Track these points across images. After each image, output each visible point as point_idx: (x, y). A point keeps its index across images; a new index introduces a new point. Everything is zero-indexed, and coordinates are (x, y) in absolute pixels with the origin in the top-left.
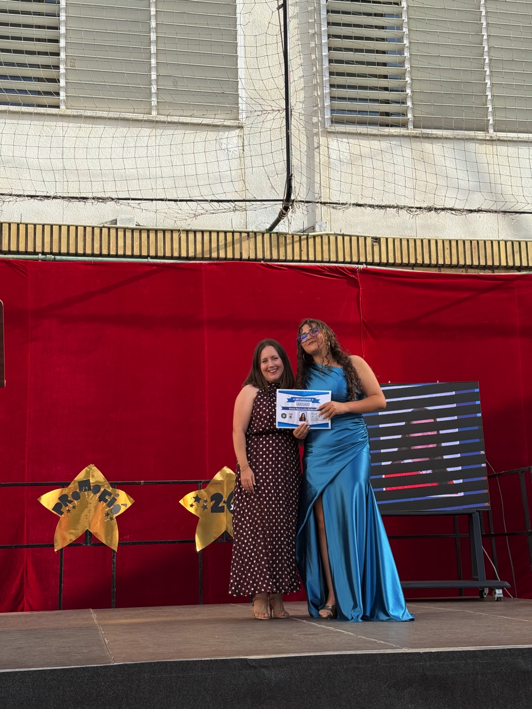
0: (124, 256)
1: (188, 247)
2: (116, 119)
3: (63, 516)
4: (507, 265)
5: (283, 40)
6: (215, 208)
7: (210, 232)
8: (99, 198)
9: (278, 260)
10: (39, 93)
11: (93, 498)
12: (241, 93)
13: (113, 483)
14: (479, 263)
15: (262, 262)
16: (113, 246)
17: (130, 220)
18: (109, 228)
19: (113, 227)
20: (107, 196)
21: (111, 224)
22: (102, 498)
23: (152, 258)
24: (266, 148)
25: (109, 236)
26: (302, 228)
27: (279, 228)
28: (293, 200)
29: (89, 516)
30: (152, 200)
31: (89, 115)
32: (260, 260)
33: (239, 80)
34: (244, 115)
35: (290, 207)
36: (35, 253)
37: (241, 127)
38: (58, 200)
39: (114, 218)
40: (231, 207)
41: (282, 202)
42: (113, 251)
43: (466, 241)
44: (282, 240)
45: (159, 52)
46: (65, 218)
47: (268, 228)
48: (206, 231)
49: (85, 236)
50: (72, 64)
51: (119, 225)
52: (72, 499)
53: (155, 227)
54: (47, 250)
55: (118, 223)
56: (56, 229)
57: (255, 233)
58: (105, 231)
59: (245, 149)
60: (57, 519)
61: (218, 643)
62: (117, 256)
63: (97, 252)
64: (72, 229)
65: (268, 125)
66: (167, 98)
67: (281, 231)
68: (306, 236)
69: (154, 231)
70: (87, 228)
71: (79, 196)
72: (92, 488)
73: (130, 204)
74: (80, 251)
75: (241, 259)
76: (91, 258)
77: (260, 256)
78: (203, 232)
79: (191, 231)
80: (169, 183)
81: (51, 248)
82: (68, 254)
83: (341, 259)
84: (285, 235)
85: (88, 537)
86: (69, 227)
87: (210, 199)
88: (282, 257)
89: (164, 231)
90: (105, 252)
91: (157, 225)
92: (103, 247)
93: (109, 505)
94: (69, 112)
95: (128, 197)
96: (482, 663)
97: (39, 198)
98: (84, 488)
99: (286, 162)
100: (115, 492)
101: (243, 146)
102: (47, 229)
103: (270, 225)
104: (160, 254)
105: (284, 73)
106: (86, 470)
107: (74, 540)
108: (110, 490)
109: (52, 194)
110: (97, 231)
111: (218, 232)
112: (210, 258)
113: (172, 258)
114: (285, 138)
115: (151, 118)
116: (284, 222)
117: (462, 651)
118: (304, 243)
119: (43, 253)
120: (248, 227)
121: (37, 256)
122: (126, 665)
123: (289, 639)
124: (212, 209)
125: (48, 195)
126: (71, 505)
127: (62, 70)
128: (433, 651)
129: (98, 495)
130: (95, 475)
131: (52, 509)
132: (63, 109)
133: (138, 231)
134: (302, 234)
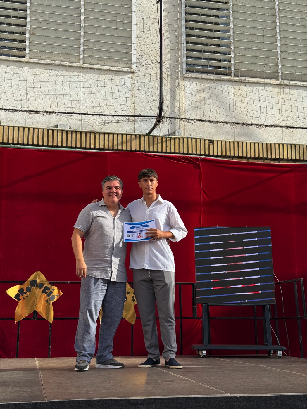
0: (62, 147)
1: (100, 142)
2: (59, 65)
3: (20, 301)
4: (287, 159)
5: (159, 21)
6: (117, 120)
7: (113, 134)
8: (47, 112)
9: (153, 152)
10: (13, 48)
11: (39, 291)
12: (134, 52)
13: (51, 282)
14: (271, 157)
15: (144, 153)
16: (55, 140)
17: (66, 126)
18: (53, 130)
19: (55, 130)
20: (52, 111)
21: (54, 128)
22: (44, 291)
23: (78, 148)
24: (148, 85)
25: (53, 134)
26: (167, 133)
27: (154, 133)
28: (163, 117)
29: (36, 301)
30: (79, 114)
31: (43, 62)
32: (142, 151)
33: (133, 44)
34: (135, 65)
35: (161, 121)
36: (8, 143)
37: (133, 73)
38: (23, 112)
39: (56, 124)
40: (126, 119)
41: (156, 118)
42: (55, 144)
43: (264, 144)
44: (156, 140)
45: (85, 26)
46: (26, 123)
47: (147, 132)
48: (111, 133)
49: (38, 134)
50: (33, 32)
51: (59, 128)
52: (26, 292)
53: (80, 130)
54: (15, 142)
55: (58, 127)
56: (21, 129)
57: (140, 135)
58: (50, 132)
59: (135, 86)
60: (16, 303)
61: (112, 386)
62: (57, 146)
63: (45, 144)
64: (31, 130)
65: (149, 71)
66: (90, 54)
67: (155, 134)
68: (170, 138)
69: (80, 133)
70: (40, 129)
71: (35, 110)
72: (38, 285)
73: (66, 116)
74: (35, 143)
75: (131, 151)
76: (42, 147)
77: (142, 149)
78: (109, 134)
79: (102, 133)
80: (89, 103)
81: (18, 141)
82: (28, 145)
83: (190, 152)
84: (157, 137)
85: (35, 314)
86: (29, 128)
87: (114, 114)
88: (155, 150)
89: (86, 133)
90: (50, 144)
91: (82, 129)
92: (49, 141)
93: (48, 295)
94: (31, 60)
95: (65, 111)
96: (275, 404)
97: (11, 111)
98: (33, 285)
99: (159, 94)
100: (52, 287)
101: (134, 84)
102: (16, 129)
103: (149, 131)
104: (83, 146)
105: (159, 41)
106: (35, 274)
107: (27, 315)
108: (49, 286)
109: (19, 109)
110: (46, 132)
111: (118, 134)
112: (113, 150)
113: (90, 148)
114: (159, 80)
115: (80, 65)
116: (157, 129)
117: (263, 396)
118: (168, 142)
119: (13, 144)
120: (136, 131)
121: (9, 145)
122: (54, 402)
123: (155, 385)
124: (115, 120)
125: (17, 109)
126: (25, 295)
127: (28, 35)
128: (245, 396)
129: (42, 289)
130: (40, 277)
131: (14, 297)
132: (27, 59)
133: (70, 132)
134: (168, 136)
